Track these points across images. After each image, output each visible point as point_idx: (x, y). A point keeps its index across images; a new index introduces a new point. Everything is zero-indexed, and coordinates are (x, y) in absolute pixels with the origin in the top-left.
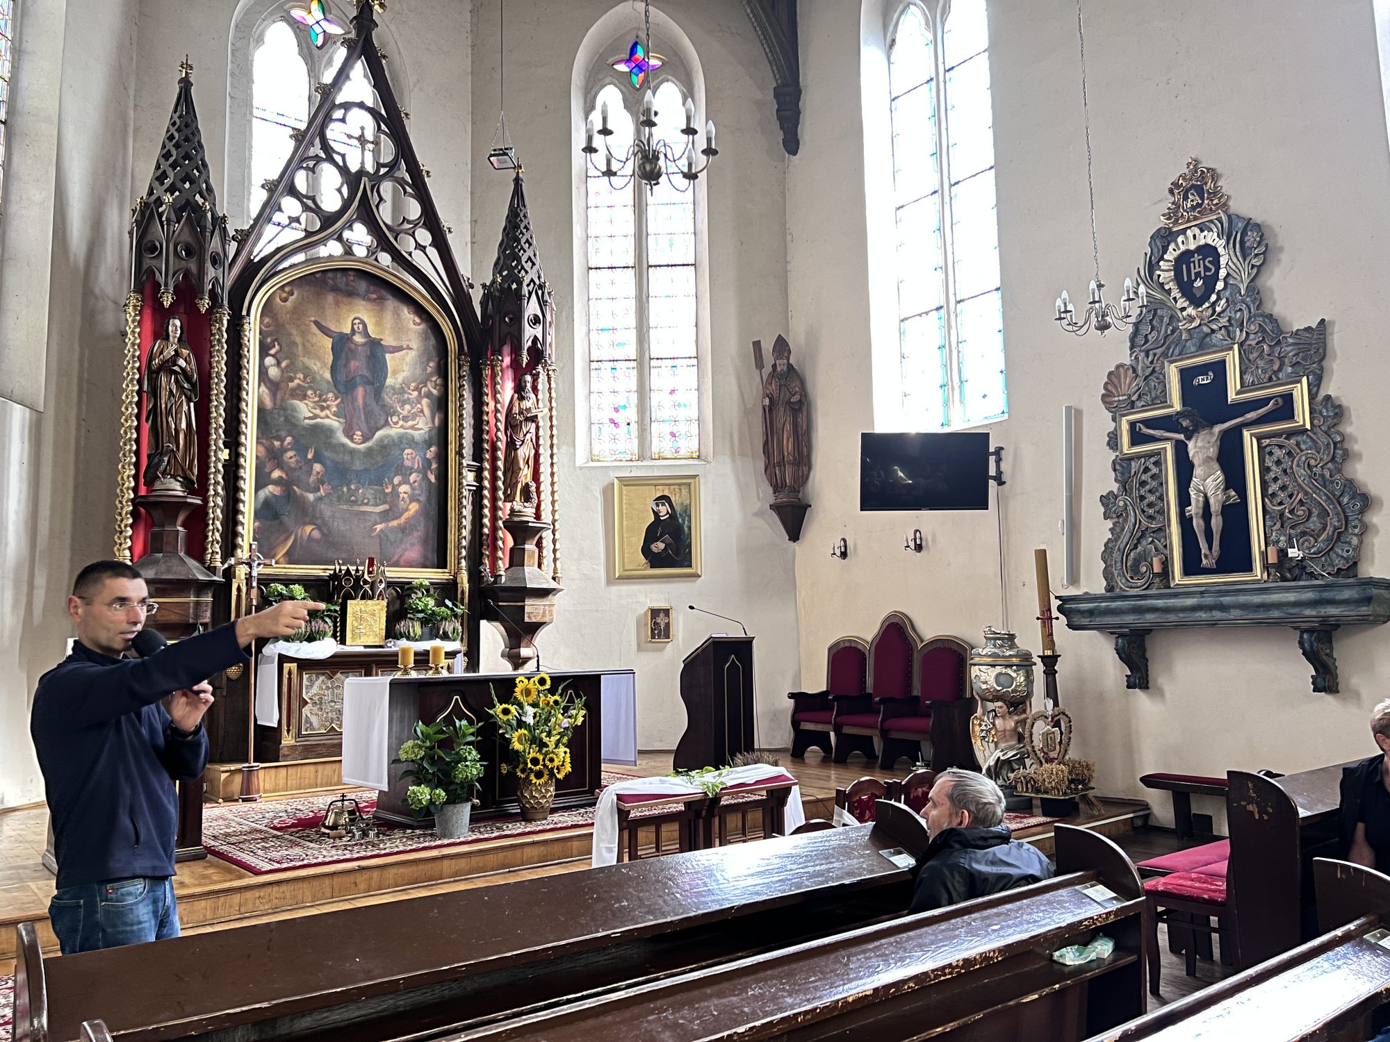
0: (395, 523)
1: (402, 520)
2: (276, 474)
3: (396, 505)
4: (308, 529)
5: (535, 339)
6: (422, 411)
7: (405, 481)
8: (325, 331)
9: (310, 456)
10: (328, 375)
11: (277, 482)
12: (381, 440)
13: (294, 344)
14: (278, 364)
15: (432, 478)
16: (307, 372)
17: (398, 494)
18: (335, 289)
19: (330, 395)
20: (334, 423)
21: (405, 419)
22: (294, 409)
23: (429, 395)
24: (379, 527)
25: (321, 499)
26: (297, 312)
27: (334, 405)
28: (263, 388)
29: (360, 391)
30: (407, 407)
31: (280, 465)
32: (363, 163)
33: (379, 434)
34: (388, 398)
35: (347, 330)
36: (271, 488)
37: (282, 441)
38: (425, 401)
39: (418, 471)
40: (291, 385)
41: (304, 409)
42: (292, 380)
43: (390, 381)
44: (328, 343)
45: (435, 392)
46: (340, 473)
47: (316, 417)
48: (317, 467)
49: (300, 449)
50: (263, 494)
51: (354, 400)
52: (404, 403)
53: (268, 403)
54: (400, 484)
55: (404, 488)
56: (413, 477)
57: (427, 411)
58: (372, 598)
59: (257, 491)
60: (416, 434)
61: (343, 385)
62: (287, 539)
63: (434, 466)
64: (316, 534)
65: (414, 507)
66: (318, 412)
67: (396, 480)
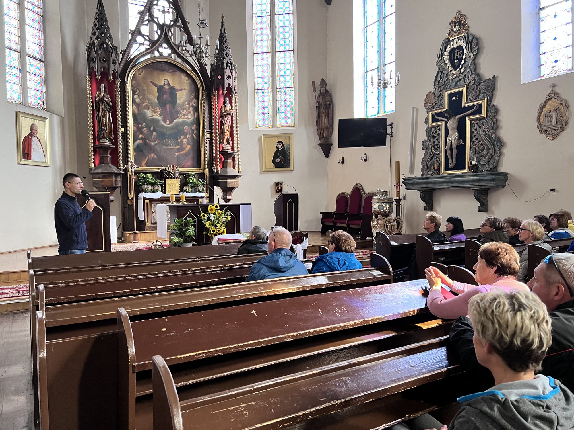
0: (182, 152)
1: (185, 151)
2: (140, 136)
3: (182, 146)
4: (153, 155)
5: (229, 84)
6: (190, 112)
7: (186, 138)
8: (155, 85)
9: (152, 130)
10: (156, 101)
11: (142, 139)
12: (176, 123)
13: (144, 90)
14: (139, 97)
15: (195, 136)
16: (149, 100)
17: (183, 142)
18: (157, 69)
19: (157, 108)
20: (159, 118)
21: (184, 115)
22: (145, 113)
23: (192, 106)
24: (177, 154)
25: (156, 144)
26: (144, 78)
27: (159, 111)
28: (134, 106)
29: (168, 106)
30: (185, 111)
31: (142, 133)
32: (164, 21)
33: (175, 121)
34: (178, 108)
35: (162, 84)
36: (139, 141)
37: (142, 124)
38: (191, 109)
39: (189, 134)
40: (144, 105)
41: (149, 113)
42: (144, 103)
43: (178, 102)
44: (156, 89)
45: (194, 105)
46: (162, 136)
47: (153, 116)
48: (154, 133)
49: (148, 127)
50: (136, 143)
51: (166, 109)
52: (184, 109)
53: (136, 111)
54: (183, 139)
55: (185, 140)
56: (188, 136)
57: (192, 112)
58: (174, 178)
59: (134, 142)
60: (188, 120)
61: (162, 103)
62: (145, 158)
63: (195, 132)
64: (155, 157)
65: (189, 147)
66: (153, 114)
67: (182, 137)
